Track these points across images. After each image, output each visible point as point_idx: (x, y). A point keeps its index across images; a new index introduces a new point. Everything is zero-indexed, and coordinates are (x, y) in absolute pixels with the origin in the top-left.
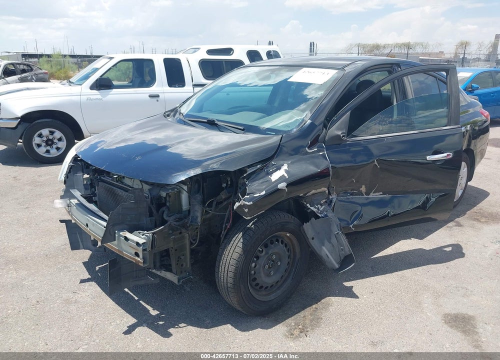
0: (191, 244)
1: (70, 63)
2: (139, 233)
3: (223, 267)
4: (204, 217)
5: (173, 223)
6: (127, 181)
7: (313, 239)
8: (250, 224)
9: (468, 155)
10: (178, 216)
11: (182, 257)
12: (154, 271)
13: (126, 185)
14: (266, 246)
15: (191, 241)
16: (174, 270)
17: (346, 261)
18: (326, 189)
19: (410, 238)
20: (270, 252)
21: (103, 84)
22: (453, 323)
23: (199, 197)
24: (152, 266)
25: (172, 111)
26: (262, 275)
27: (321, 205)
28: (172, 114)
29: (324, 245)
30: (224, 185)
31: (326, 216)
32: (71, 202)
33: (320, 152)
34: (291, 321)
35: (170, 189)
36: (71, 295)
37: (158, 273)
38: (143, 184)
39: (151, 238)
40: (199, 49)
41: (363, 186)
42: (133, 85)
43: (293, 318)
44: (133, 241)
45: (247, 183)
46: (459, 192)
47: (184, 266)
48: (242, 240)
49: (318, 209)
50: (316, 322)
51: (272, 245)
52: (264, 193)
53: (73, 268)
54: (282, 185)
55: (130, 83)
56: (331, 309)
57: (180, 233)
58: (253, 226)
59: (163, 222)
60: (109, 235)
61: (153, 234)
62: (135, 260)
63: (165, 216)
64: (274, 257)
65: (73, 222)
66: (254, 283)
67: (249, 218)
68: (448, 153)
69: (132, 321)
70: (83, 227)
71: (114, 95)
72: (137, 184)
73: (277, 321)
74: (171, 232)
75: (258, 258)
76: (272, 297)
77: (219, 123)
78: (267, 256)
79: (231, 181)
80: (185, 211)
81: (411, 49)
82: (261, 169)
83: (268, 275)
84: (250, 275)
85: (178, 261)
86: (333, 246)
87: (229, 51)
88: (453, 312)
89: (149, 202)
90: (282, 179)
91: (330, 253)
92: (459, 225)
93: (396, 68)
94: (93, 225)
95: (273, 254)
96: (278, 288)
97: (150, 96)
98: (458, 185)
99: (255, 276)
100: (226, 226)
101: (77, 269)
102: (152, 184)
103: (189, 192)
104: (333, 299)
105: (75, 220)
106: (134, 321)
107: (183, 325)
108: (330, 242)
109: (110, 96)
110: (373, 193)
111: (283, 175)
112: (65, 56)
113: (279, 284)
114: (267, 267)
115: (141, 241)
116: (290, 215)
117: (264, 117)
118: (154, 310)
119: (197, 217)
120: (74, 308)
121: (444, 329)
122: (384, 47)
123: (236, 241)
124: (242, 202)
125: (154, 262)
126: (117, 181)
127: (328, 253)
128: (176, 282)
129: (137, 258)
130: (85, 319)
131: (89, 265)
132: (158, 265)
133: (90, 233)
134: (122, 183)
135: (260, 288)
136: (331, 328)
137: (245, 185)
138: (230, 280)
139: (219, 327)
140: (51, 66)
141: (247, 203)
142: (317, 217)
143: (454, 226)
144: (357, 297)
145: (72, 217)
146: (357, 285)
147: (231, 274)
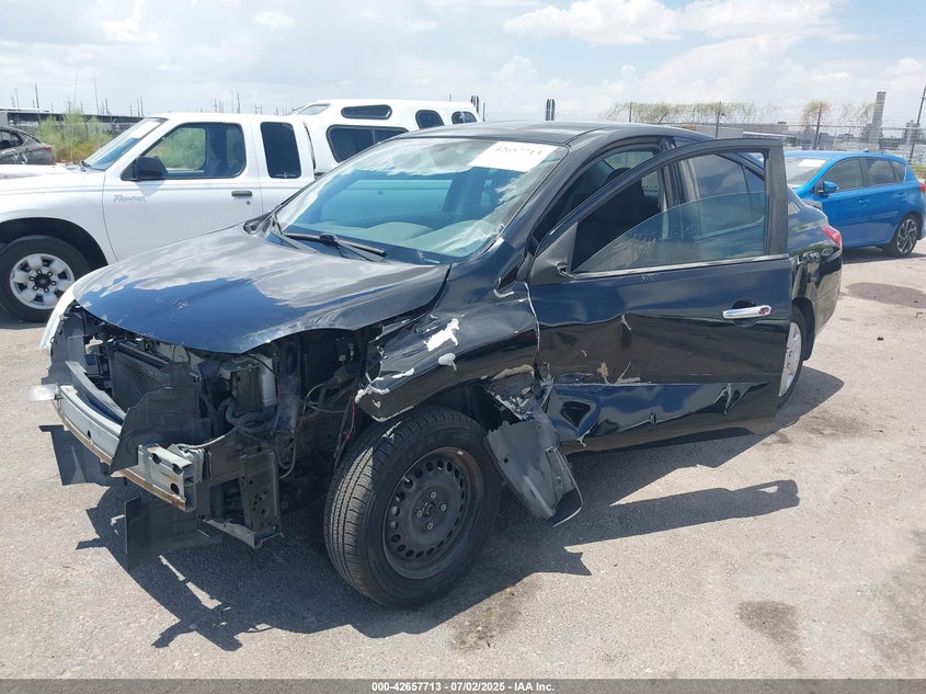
0: (281, 471)
1: (100, 131)
2: (180, 448)
3: (337, 514)
4: (304, 418)
5: (244, 430)
6: (164, 350)
7: (506, 461)
8: (388, 433)
9: (801, 310)
10: (254, 416)
11: (264, 497)
12: (211, 522)
13: (161, 358)
14: (419, 474)
15: (279, 466)
16: (248, 521)
17: (565, 503)
18: (530, 367)
19: (694, 465)
20: (427, 485)
21: (146, 170)
22: (756, 620)
23: (294, 380)
24: (208, 511)
25: (261, 219)
26: (411, 528)
27: (523, 397)
28: (261, 225)
29: (526, 474)
30: (342, 358)
31: (530, 417)
32: (61, 391)
33: (520, 298)
34: (463, 618)
35: (239, 365)
36: (59, 571)
37: (220, 526)
38: (191, 354)
39: (202, 457)
40: (327, 105)
41: (604, 365)
42: (206, 173)
43: (467, 612)
44: (167, 463)
45: (382, 353)
46: (787, 380)
47: (267, 513)
48: (371, 462)
49: (517, 405)
50: (509, 619)
51: (431, 473)
52: (411, 372)
53: (68, 520)
54: (447, 359)
55: (201, 169)
56: (539, 595)
57: (259, 450)
58: (392, 436)
59: (227, 427)
60: (126, 453)
61: (206, 449)
62: (172, 499)
63: (228, 417)
64: (434, 495)
65: (66, 429)
66: (396, 546)
67: (382, 420)
68: (764, 306)
69: (172, 620)
70: (82, 437)
71: (168, 190)
72: (180, 355)
73: (438, 619)
74: (239, 447)
75: (402, 496)
76: (430, 572)
77: (340, 242)
78: (421, 492)
79: (356, 349)
80: (269, 407)
81: (723, 114)
82: (409, 328)
83: (424, 531)
84: (388, 529)
85: (255, 503)
86: (543, 474)
87: (383, 111)
88: (758, 599)
89: (200, 389)
90: (446, 347)
91: (537, 488)
92: (784, 440)
93: (667, 143)
94: (100, 433)
95: (432, 489)
96: (443, 556)
97: (234, 195)
98: (785, 366)
99: (399, 532)
100: (344, 436)
101: (75, 522)
102: (208, 356)
103: (276, 370)
104: (545, 578)
105: (69, 426)
106: (173, 620)
107: (264, 626)
108: (537, 468)
109: (158, 192)
110: (623, 378)
111: (450, 340)
112: (88, 117)
113: (445, 547)
114: (420, 514)
115: (182, 463)
116: (463, 416)
117: (426, 232)
118: (212, 598)
119: (289, 419)
120: (63, 595)
121: (737, 629)
122: (676, 111)
123: (362, 465)
124: (370, 389)
125: (212, 506)
126: (146, 351)
127: (536, 489)
128: (251, 543)
129: (174, 495)
130: (81, 617)
131: (97, 516)
132: (219, 511)
133: (94, 448)
134: (155, 353)
135: (406, 554)
136: (535, 630)
137: (378, 357)
138: (349, 539)
139: (330, 630)
140: (63, 137)
141: (379, 391)
142: (514, 420)
143: (775, 442)
144: (588, 573)
145: (64, 420)
146: (590, 552)
147: (350, 528)
